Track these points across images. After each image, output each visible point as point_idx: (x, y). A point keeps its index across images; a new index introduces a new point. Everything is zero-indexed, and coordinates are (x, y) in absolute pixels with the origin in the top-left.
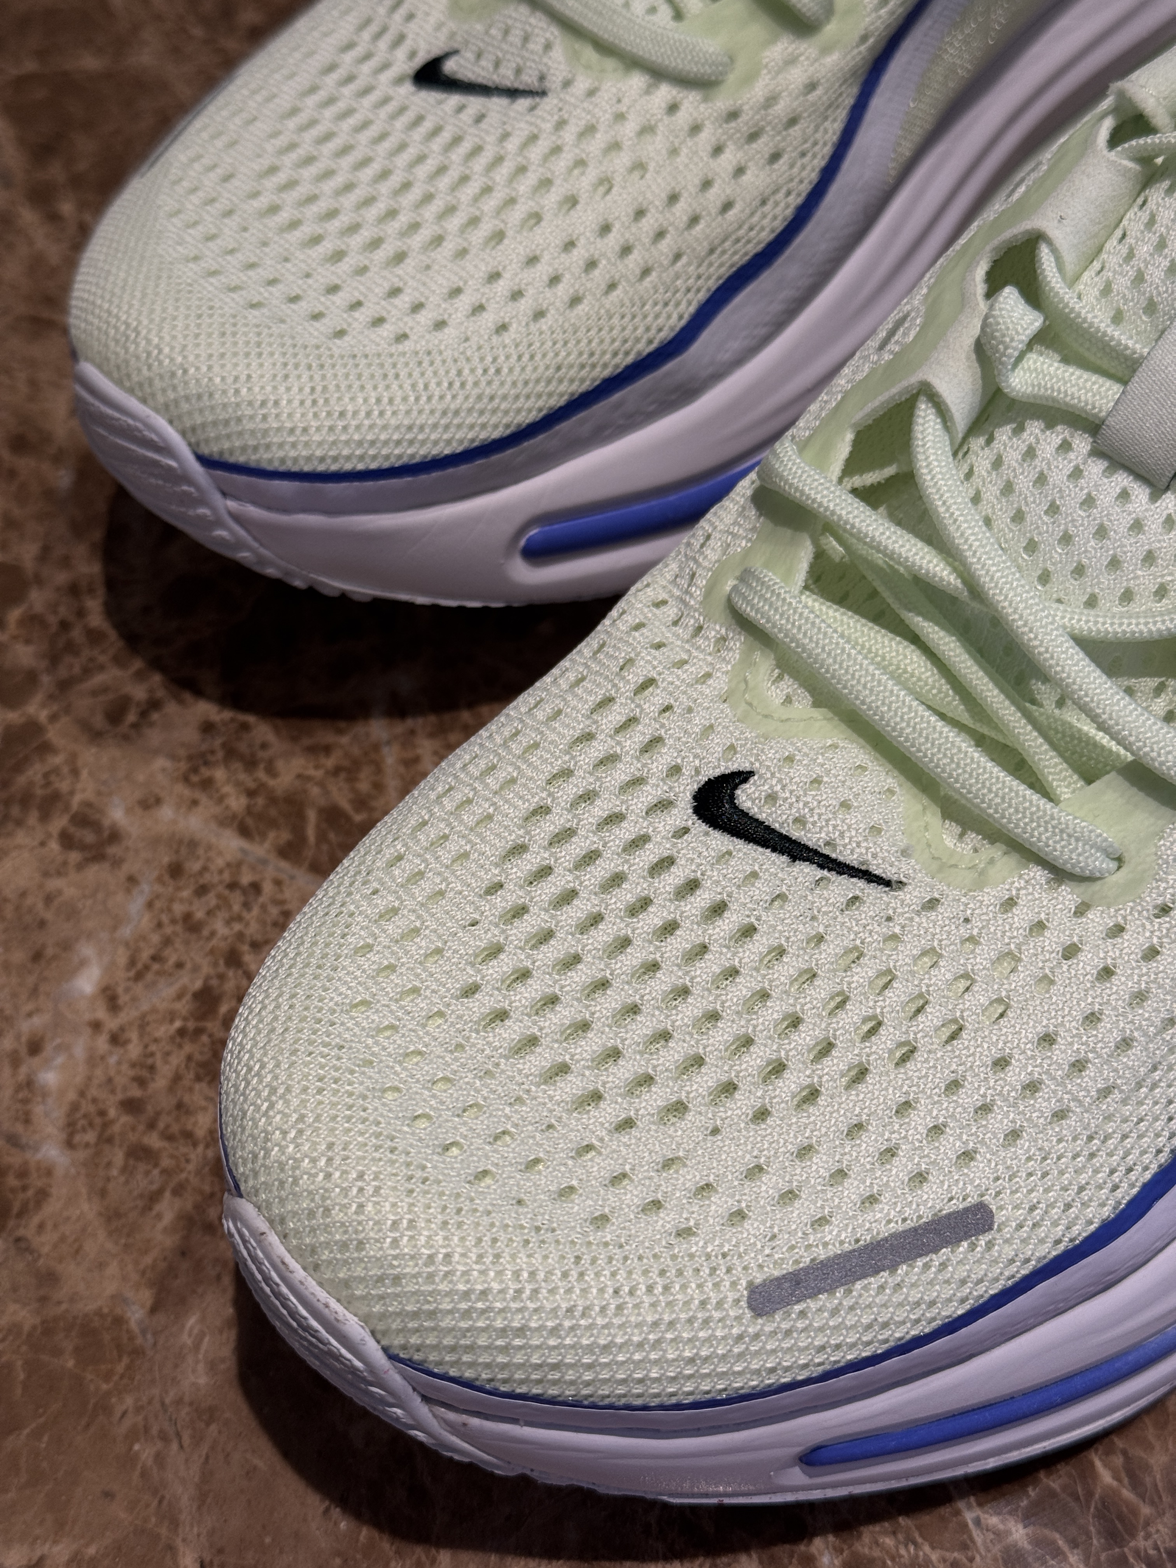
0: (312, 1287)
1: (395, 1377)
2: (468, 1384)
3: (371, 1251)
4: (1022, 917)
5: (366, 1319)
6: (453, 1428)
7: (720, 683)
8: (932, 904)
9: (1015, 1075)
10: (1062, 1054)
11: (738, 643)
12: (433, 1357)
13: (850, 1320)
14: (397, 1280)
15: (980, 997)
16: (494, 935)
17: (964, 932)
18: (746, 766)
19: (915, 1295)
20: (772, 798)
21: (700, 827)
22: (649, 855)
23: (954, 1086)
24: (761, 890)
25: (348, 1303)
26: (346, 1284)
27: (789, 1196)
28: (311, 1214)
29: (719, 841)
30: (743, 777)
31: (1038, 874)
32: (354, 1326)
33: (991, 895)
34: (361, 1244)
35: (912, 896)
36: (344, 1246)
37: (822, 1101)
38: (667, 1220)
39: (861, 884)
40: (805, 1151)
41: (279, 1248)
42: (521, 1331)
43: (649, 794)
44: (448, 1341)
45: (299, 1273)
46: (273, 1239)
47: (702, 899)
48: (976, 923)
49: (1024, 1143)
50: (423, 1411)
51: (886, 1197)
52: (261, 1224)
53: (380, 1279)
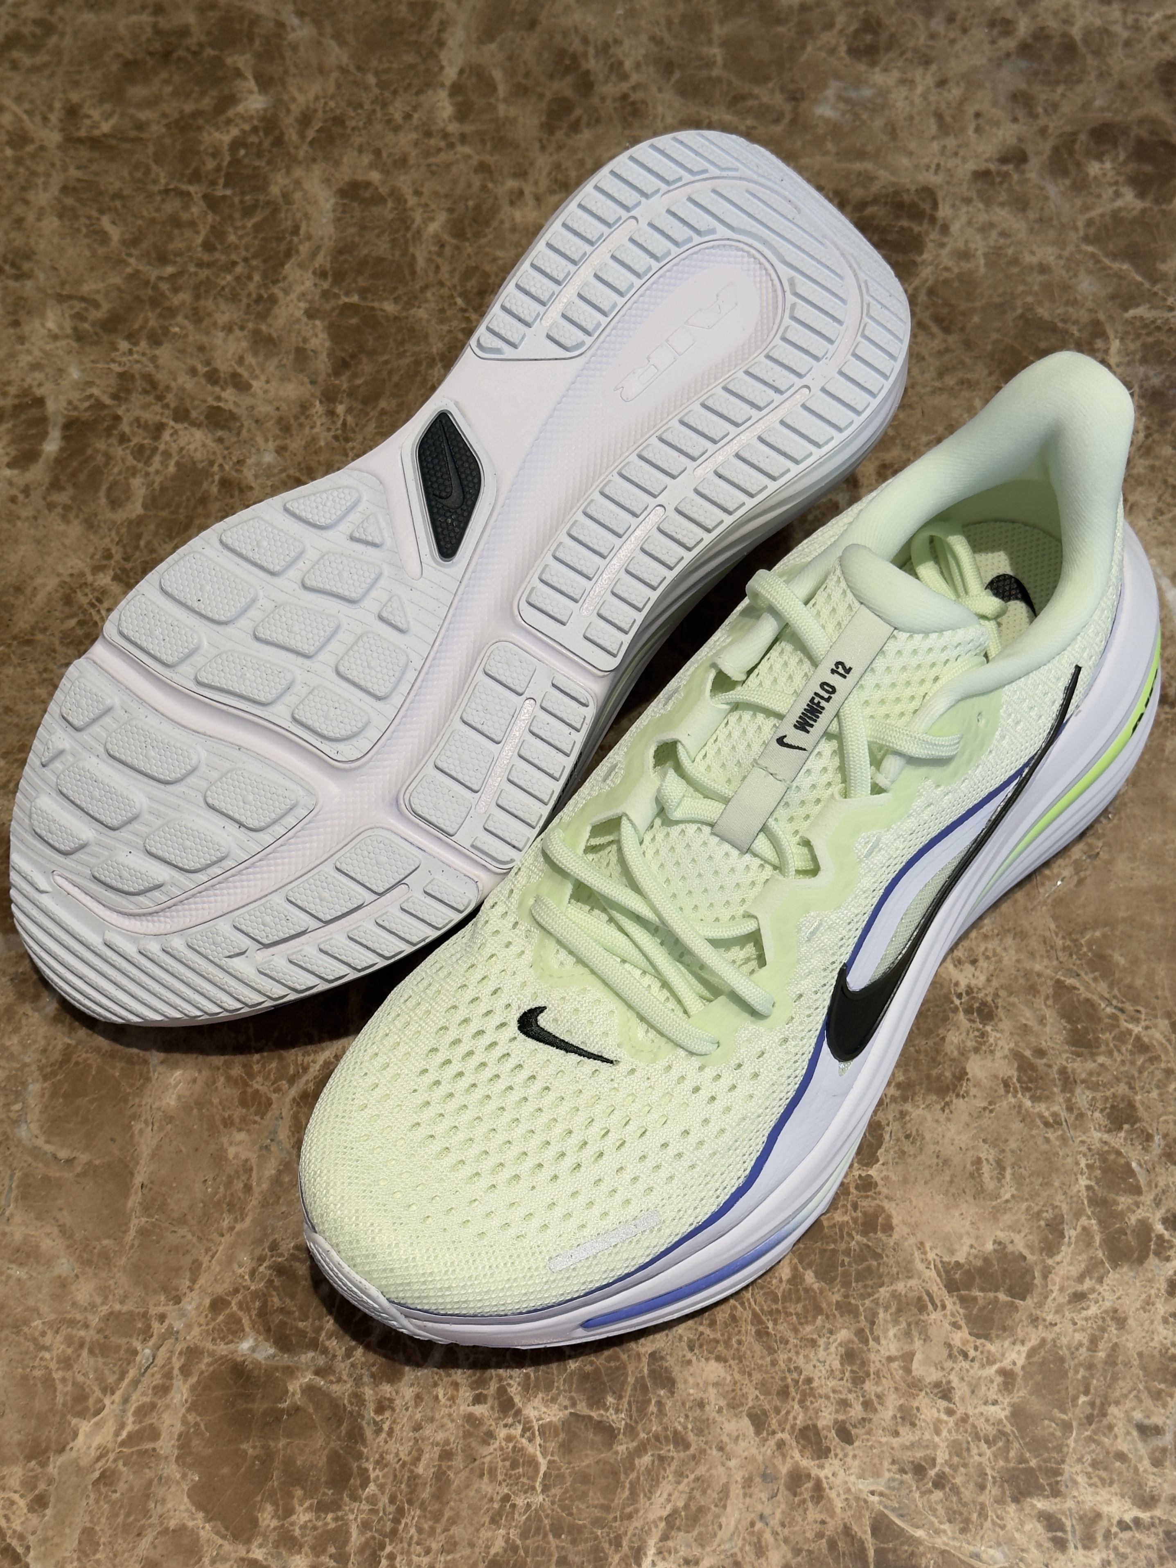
0: (353, 1274)
1: (393, 1310)
2: (426, 1311)
3: (379, 1258)
4: (675, 1074)
5: (378, 1288)
6: (420, 1328)
7: (528, 957)
8: (632, 1071)
9: (671, 1151)
10: (693, 1139)
11: (536, 932)
12: (409, 1301)
13: (596, 1270)
14: (392, 1270)
15: (655, 1115)
16: (426, 1097)
17: (647, 1084)
18: (542, 1004)
19: (625, 1256)
20: (555, 1020)
21: (522, 1037)
22: (498, 1052)
23: (643, 1158)
24: (552, 1069)
25: (370, 1281)
26: (369, 1272)
27: (568, 1215)
28: (351, 1243)
29: (532, 1043)
30: (541, 1009)
31: (683, 1053)
32: (374, 1291)
33: (662, 1063)
34: (374, 1256)
35: (623, 1068)
36: (367, 1256)
37: (582, 1169)
38: (512, 1232)
39: (599, 1062)
40: (574, 1194)
41: (337, 1258)
42: (449, 1288)
43: (496, 1020)
44: (416, 1294)
45: (347, 1269)
46: (333, 1253)
47: (524, 1074)
48: (653, 1080)
49: (675, 1181)
50: (406, 1322)
51: (612, 1213)
52: (328, 1247)
53: (385, 1270)
